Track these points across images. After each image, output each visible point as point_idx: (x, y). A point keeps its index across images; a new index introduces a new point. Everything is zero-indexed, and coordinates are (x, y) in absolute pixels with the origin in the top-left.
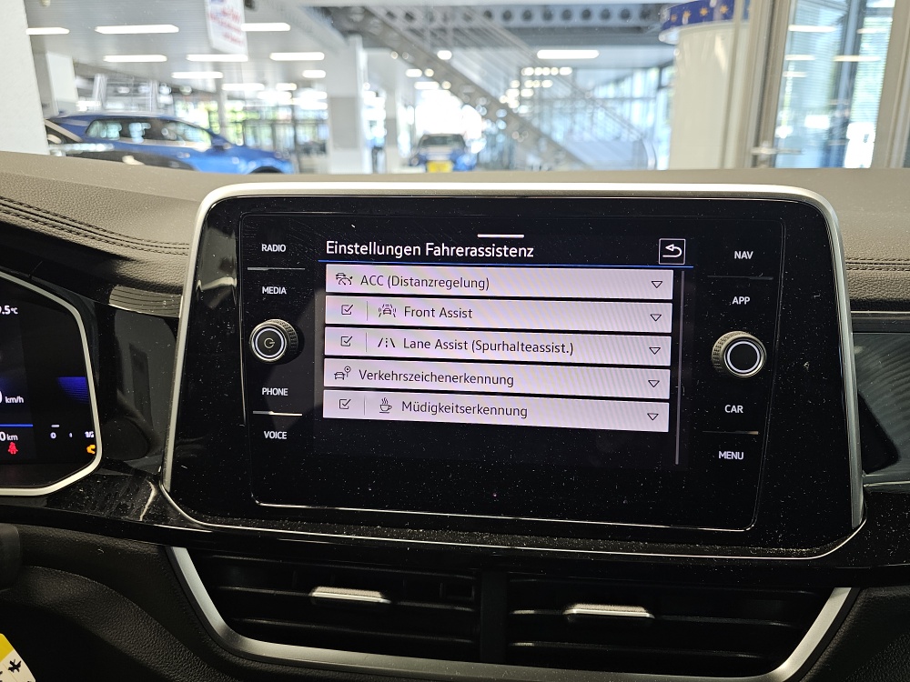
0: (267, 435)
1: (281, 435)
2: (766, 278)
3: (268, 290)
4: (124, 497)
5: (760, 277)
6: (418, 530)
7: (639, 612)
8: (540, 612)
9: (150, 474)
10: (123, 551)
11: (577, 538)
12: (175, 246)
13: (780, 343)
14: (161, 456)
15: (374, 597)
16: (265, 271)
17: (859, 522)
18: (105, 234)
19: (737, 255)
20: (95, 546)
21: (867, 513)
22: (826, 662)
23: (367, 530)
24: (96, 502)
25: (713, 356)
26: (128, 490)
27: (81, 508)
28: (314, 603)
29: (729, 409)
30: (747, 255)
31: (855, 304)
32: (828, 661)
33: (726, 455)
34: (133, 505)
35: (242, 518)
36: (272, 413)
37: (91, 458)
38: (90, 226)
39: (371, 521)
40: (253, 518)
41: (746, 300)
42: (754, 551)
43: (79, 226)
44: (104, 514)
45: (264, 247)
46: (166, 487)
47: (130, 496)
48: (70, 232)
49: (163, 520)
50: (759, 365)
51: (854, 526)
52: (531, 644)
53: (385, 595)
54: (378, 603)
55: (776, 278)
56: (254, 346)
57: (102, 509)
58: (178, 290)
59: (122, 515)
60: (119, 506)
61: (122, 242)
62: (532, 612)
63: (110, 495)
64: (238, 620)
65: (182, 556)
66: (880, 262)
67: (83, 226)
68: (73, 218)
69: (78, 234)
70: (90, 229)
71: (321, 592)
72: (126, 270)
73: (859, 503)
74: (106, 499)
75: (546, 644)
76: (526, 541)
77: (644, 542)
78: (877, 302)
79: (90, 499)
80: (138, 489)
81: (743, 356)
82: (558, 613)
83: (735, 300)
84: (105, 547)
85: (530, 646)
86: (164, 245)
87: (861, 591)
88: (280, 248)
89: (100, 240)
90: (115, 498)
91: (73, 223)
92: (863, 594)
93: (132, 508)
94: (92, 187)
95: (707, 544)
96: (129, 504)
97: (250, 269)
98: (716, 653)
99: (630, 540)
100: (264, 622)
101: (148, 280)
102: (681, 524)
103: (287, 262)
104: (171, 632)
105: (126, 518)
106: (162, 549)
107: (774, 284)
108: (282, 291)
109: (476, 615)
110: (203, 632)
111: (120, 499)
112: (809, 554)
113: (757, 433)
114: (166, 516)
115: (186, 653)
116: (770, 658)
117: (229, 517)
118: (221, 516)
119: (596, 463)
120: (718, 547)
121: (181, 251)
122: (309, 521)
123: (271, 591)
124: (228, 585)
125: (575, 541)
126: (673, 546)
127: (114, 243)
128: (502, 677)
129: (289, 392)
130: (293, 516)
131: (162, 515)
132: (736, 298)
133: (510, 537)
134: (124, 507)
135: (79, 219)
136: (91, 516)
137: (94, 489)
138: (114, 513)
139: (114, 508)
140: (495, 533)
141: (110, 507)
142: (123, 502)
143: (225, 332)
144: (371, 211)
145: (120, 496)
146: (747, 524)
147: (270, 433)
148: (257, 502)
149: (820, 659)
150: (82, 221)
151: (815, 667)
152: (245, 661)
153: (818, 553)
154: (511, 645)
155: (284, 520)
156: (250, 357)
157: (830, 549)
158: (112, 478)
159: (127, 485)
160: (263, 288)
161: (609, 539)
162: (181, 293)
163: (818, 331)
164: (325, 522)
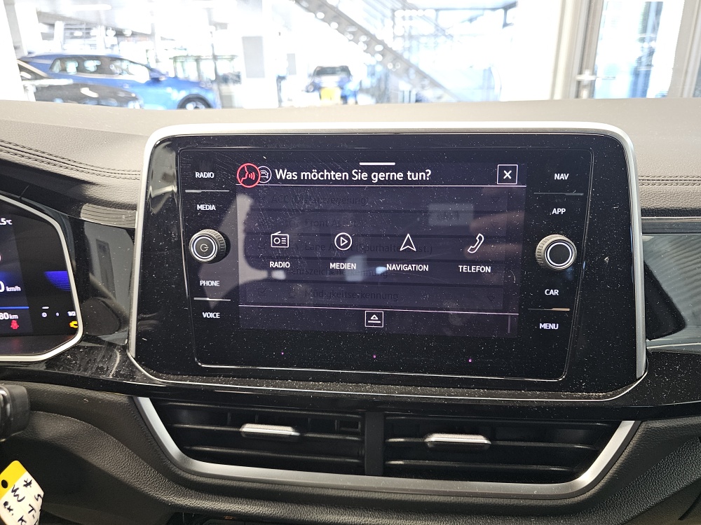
0: (205, 315)
1: (215, 315)
2: (578, 194)
3: (201, 207)
4: (101, 361)
5: (574, 194)
6: (318, 382)
7: (480, 439)
8: (408, 440)
9: (119, 345)
10: (102, 401)
11: (435, 387)
12: (129, 173)
13: (587, 243)
14: (127, 333)
15: (287, 431)
16: (199, 194)
17: (641, 371)
18: (76, 164)
19: (557, 177)
20: (81, 397)
21: (648, 367)
22: (615, 473)
23: (281, 383)
24: (80, 366)
25: (537, 253)
26: (104, 357)
27: (69, 370)
28: (244, 436)
29: (548, 292)
30: (564, 177)
31: (645, 212)
32: (618, 472)
33: (545, 326)
34: (108, 367)
35: (189, 375)
36: (208, 299)
37: (74, 331)
38: (63, 158)
39: (284, 376)
40: (197, 376)
41: (563, 211)
42: (564, 395)
43: (55, 158)
44: (87, 374)
45: (197, 175)
46: (131, 354)
47: (105, 362)
48: (49, 164)
49: (131, 378)
50: (571, 260)
51: (638, 376)
52: (401, 462)
53: (296, 429)
54: (290, 435)
55: (586, 194)
56: (193, 250)
57: (85, 370)
58: (134, 207)
59: (100, 374)
60: (98, 368)
61: (89, 171)
62: (402, 440)
63: (90, 360)
64: (188, 448)
65: (146, 404)
66: (666, 179)
67: (58, 159)
68: (50, 152)
69: (55, 165)
70: (64, 162)
71: (249, 428)
72: (92, 192)
73: (642, 359)
74: (88, 363)
75: (413, 462)
76: (398, 390)
77: (483, 389)
78: (662, 210)
79: (76, 363)
80: (111, 356)
81: (558, 253)
82: (420, 440)
83: (554, 211)
84: (89, 398)
85: (400, 465)
86: (120, 172)
87: (641, 423)
88: (210, 175)
89: (72, 169)
90: (94, 363)
91: (50, 157)
92: (644, 425)
93: (107, 370)
94: (63, 127)
95: (530, 391)
96: (105, 366)
97: (187, 191)
98: (534, 467)
99: (474, 389)
100: (208, 449)
101: (110, 200)
102: (511, 376)
103: (215, 186)
104: (140, 457)
105: (103, 377)
106: (131, 399)
107: (584, 199)
108: (212, 208)
109: (362, 442)
110: (164, 457)
111: (98, 363)
112: (604, 397)
113: (568, 310)
114: (133, 376)
115: (153, 472)
116: (574, 470)
117: (179, 375)
118: (174, 375)
119: (449, 333)
120: (538, 393)
121: (134, 177)
122: (238, 377)
123: (213, 428)
124: (180, 423)
125: (433, 389)
126: (506, 392)
127: (83, 171)
128: (381, 485)
129: (220, 283)
130: (226, 374)
131: (130, 375)
132: (555, 209)
133: (386, 387)
134: (102, 368)
135: (54, 154)
136: (78, 376)
137: (78, 356)
138: (95, 373)
139: (94, 370)
140: (375, 384)
141: (91, 369)
142: (101, 365)
143: (170, 240)
144: (278, 146)
145: (98, 360)
146: (560, 376)
147: (207, 314)
148: (200, 364)
149: (610, 471)
150: (57, 155)
151: (606, 477)
152: (195, 477)
153: (611, 396)
154: (387, 463)
155: (220, 377)
156: (190, 258)
157: (620, 394)
158: (91, 347)
159: (103, 353)
160: (198, 206)
161: (459, 388)
162: (136, 210)
163: (616, 234)
164: (250, 378)
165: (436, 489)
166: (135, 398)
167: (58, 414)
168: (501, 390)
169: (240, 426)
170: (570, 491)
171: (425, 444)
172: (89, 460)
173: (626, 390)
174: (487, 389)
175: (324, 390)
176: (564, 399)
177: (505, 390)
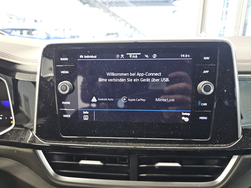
0: (64, 116)
1: (68, 116)
2: (213, 65)
3: (63, 72)
4: (22, 136)
5: (212, 65)
6: (111, 142)
7: (177, 165)
8: (148, 166)
9: (29, 129)
10: (22, 152)
11: (158, 144)
12: (34, 60)
13: (217, 84)
14: (33, 123)
15: (98, 163)
16: (62, 67)
17: (240, 136)
18: (13, 57)
19: (205, 58)
20: (14, 151)
21: (243, 133)
22: (231, 177)
23: (96, 143)
24: (13, 138)
25: (198, 89)
26: (23, 134)
27: (9, 139)
28: (80, 165)
29: (203, 104)
30: (208, 58)
31: (239, 73)
32: (233, 176)
33: (202, 118)
34: (24, 138)
35: (58, 141)
36: (65, 109)
37: (11, 124)
38: (8, 54)
39: (97, 140)
40: (61, 141)
41: (207, 72)
42: (210, 146)
43: (5, 54)
44: (16, 141)
45: (61, 59)
46: (34, 132)
47: (24, 136)
48: (2, 56)
49: (34, 142)
50: (212, 91)
51: (239, 137)
52: (145, 175)
53: (102, 162)
54: (100, 165)
55: (216, 65)
56: (59, 89)
57: (15, 139)
58: (36, 73)
59: (21, 141)
60: (20, 138)
61: (18, 59)
62: (145, 166)
63: (17, 135)
64: (58, 171)
65: (40, 153)
66: (245, 60)
67: (6, 54)
68: (3, 52)
69: (4, 57)
70: (8, 56)
71: (82, 162)
72: (19, 67)
73: (240, 131)
74: (16, 136)
75: (150, 175)
76: (143, 145)
77: (178, 144)
78: (245, 72)
79: (12, 136)
80: (26, 133)
81: (207, 88)
82: (153, 166)
84: (17, 151)
85: (145, 176)
86: (31, 60)
87: (241, 156)
88: (66, 59)
89: (11, 58)
90: (19, 136)
91: (3, 54)
92: (242, 157)
93: (24, 139)
94: (8, 43)
95: (196, 144)
96: (23, 138)
97: (57, 66)
98: (199, 176)
99: (174, 144)
100: (66, 171)
101: (27, 70)
102: (189, 139)
103: (68, 63)
104: (38, 175)
105: (23, 142)
106: (34, 151)
107: (216, 67)
108: (67, 72)
109: (129, 167)
110: (47, 175)
111: (21, 136)
112: (226, 146)
113: (211, 111)
114: (35, 141)
115: (43, 181)
116: (215, 176)
117: (54, 141)
118: (52, 140)
119: (163, 122)
120: (200, 145)
121: (36, 62)
122: (78, 141)
123: (67, 162)
124: (54, 161)
125: (158, 145)
126: (187, 145)
127: (16, 59)
128: (137, 185)
129: (71, 103)
130: (73, 140)
131: (33, 141)
132: (204, 71)
133: (138, 144)
134: (22, 139)
135: (4, 52)
136: (12, 142)
137: (13, 134)
138: (19, 140)
139: (19, 139)
140: (134, 143)
141: (18, 139)
142: (22, 137)
143: (50, 85)
144: (94, 47)
145: (21, 135)
146: (208, 138)
147: (65, 115)
148: (62, 136)
149: (229, 176)
150: (5, 53)
151: (228, 179)
152: (60, 183)
153: (229, 146)
154: (139, 175)
155: (70, 141)
156: (58, 93)
157: (232, 145)
158: (18, 130)
159: (23, 132)
160: (61, 71)
161: (168, 144)
162: (36, 74)
163: (229, 80)
164: (83, 141)
165: (159, 186)
166: (36, 150)
167: (5, 158)
168: (185, 144)
169: (79, 161)
170: (213, 185)
171: (155, 167)
172: (17, 176)
173: (234, 143)
174: (179, 144)
175: (113, 146)
176: (210, 147)
177: (186, 144)
